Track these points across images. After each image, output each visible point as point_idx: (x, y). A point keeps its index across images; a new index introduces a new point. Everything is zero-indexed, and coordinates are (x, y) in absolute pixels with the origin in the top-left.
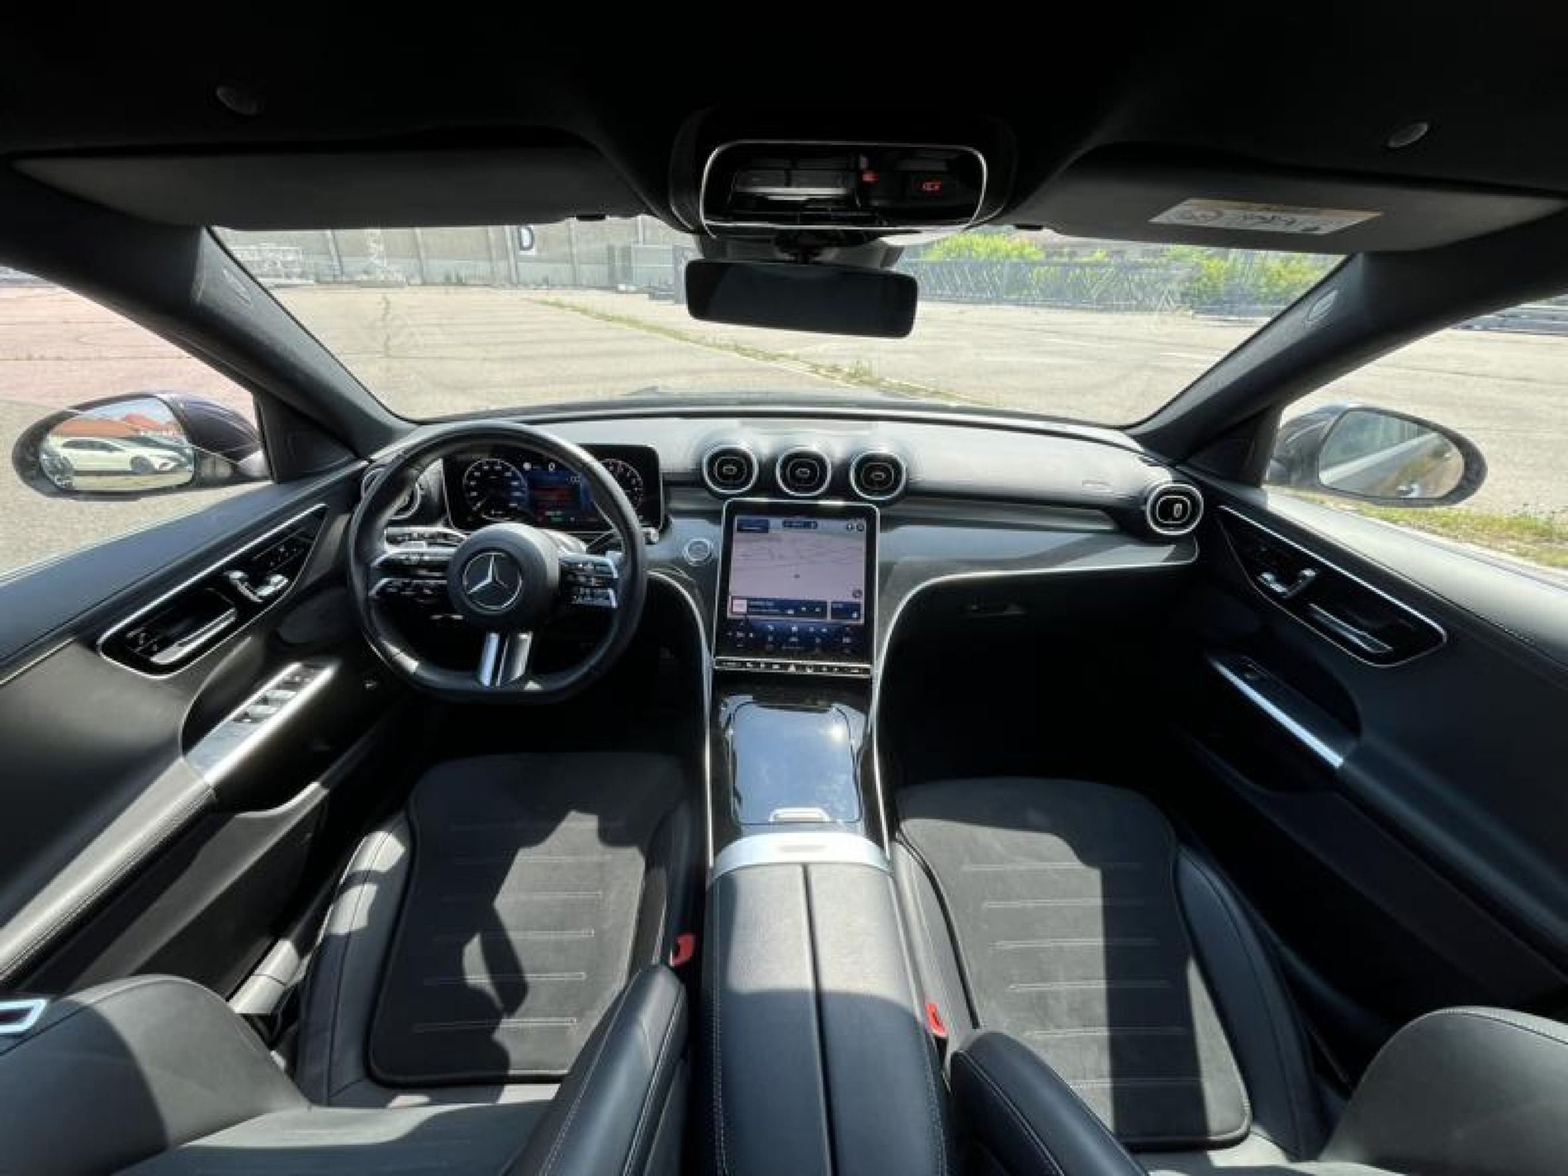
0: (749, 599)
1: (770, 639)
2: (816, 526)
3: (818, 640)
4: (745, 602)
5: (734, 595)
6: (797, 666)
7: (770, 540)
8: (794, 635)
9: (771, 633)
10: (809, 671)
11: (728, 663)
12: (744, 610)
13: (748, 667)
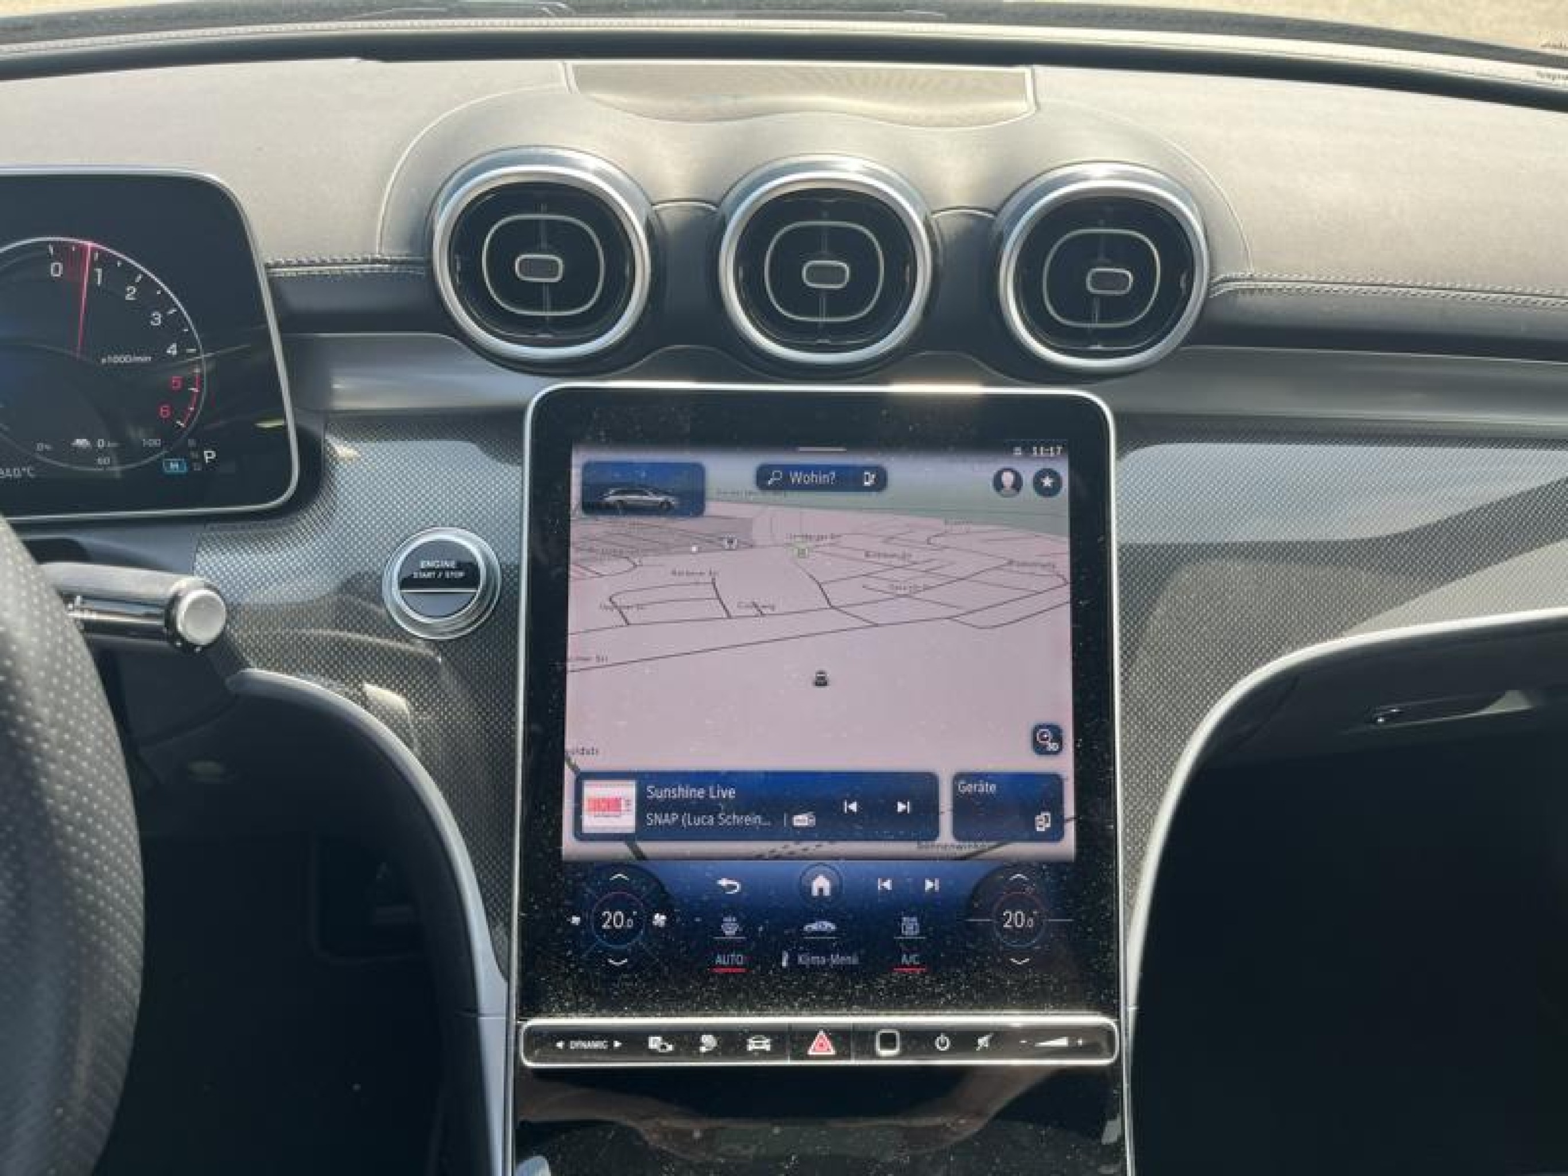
0: (643, 779)
1: (730, 928)
2: (881, 482)
3: (910, 927)
4: (628, 791)
5: (585, 764)
6: (841, 1037)
7: (712, 542)
8: (820, 908)
9: (732, 906)
10: (887, 1057)
11: (575, 1045)
12: (627, 822)
13: (653, 1053)
